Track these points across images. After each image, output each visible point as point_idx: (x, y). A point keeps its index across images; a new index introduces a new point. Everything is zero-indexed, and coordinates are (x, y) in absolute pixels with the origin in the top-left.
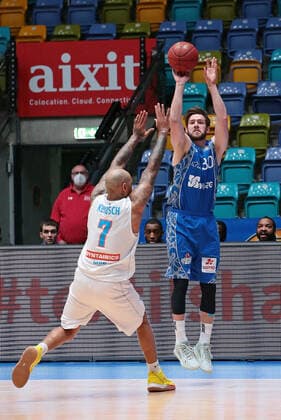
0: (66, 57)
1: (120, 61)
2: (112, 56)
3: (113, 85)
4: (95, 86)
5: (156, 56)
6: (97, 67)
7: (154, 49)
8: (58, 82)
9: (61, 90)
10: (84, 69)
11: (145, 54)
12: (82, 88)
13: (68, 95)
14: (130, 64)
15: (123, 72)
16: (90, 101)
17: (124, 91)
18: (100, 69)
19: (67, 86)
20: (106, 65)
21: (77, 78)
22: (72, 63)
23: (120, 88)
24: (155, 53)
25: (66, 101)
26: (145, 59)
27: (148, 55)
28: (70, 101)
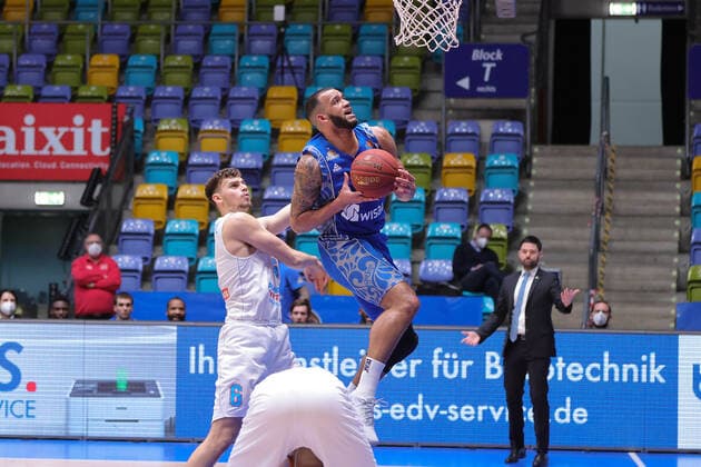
0: (29, 119)
1: (87, 125)
2: (79, 120)
3: (79, 150)
4: (60, 150)
5: (128, 122)
6: (63, 130)
7: (126, 114)
8: (20, 144)
9: (23, 153)
10: (48, 132)
11: (116, 118)
12: (45, 152)
13: (31, 159)
14: (97, 128)
15: (90, 138)
16: (54, 165)
17: (90, 157)
18: (66, 134)
19: (30, 149)
20: (73, 129)
22: (36, 125)
23: (85, 153)
24: (126, 119)
25: (28, 165)
26: (117, 124)
27: (119, 120)
28: (32, 165)
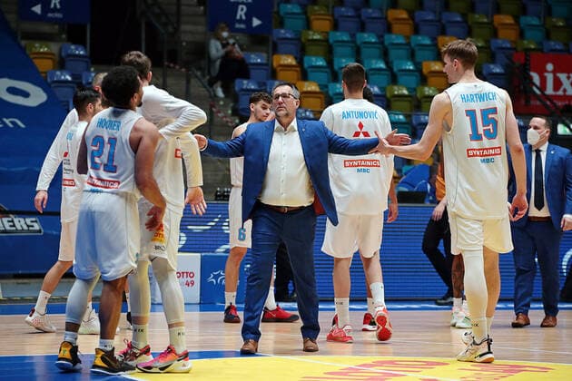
21: (557, 84)
